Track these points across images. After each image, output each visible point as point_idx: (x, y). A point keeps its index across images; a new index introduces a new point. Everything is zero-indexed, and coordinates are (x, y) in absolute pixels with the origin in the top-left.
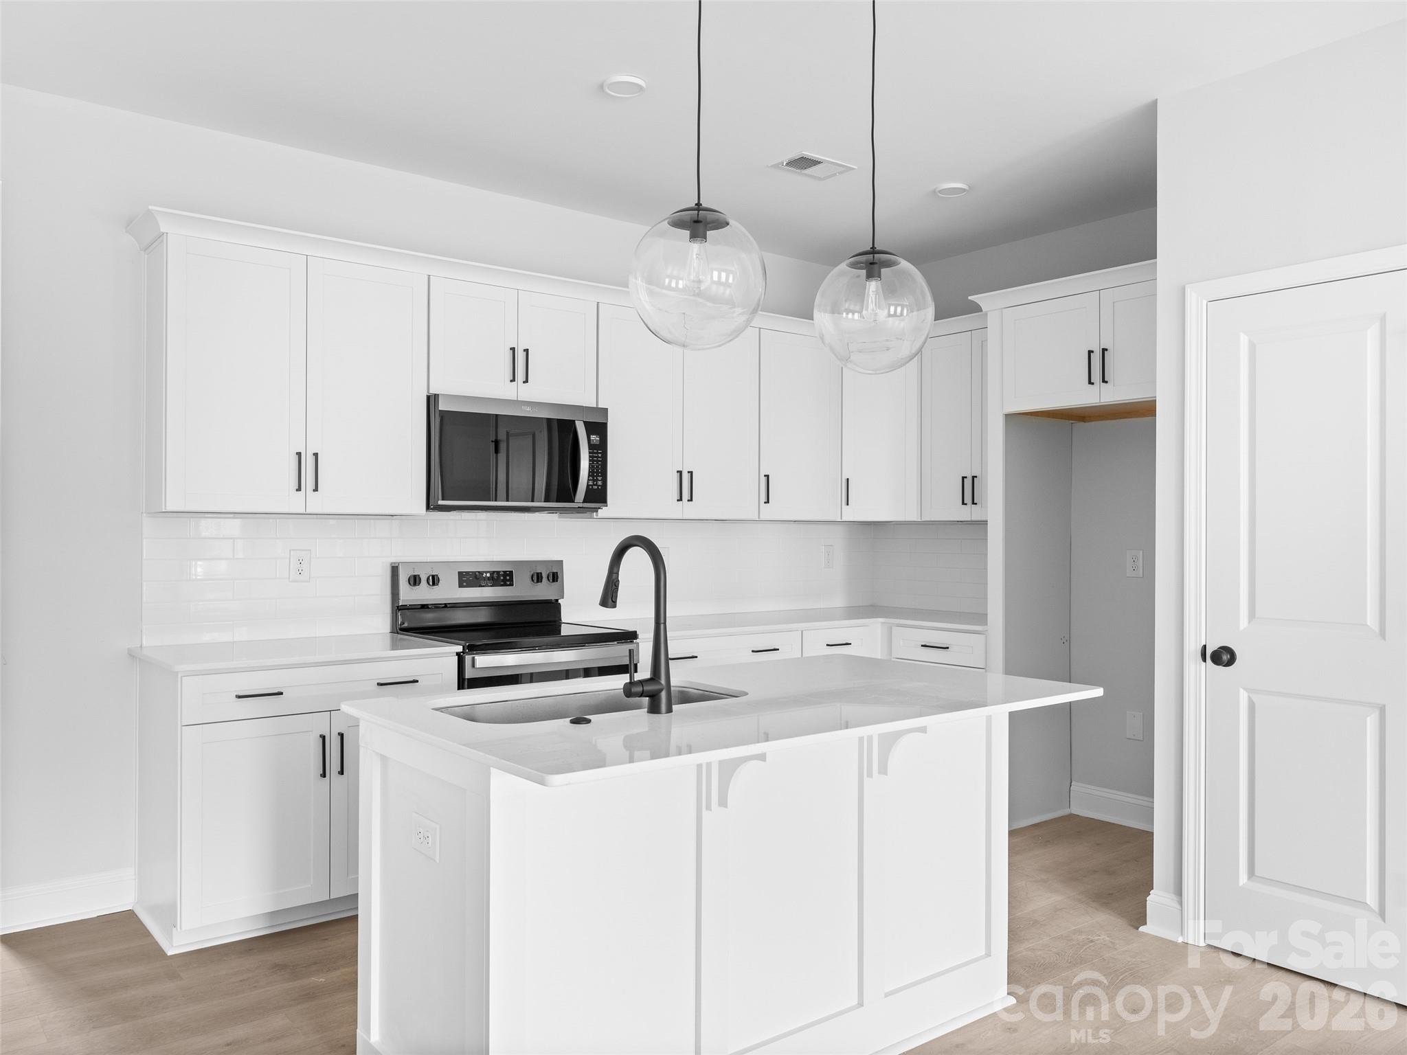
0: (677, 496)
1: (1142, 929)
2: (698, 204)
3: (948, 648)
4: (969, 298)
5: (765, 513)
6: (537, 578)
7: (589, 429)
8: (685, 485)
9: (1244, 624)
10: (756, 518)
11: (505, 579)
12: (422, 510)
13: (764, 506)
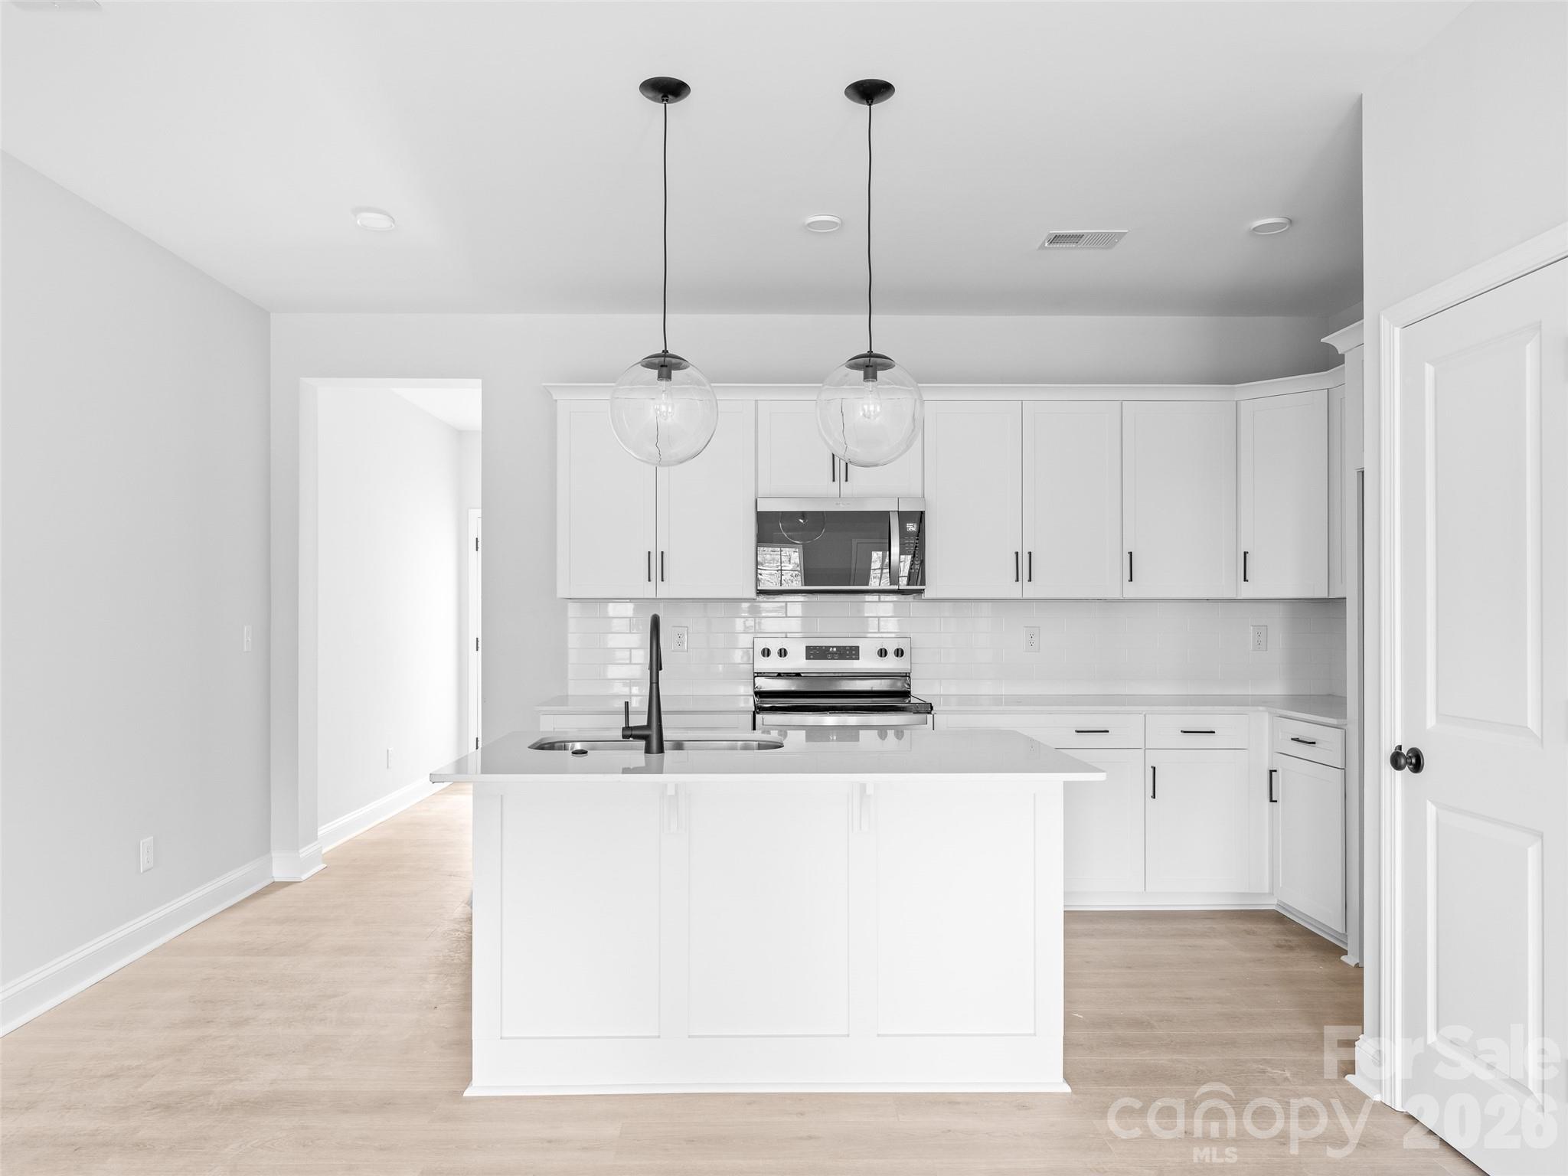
0: (1015, 578)
1: (1349, 1077)
2: (665, 351)
3: (1314, 743)
4: (1322, 340)
5: (1131, 591)
6: (883, 653)
7: (904, 517)
8: (1023, 566)
9: (1431, 722)
10: (1118, 596)
11: (851, 653)
12: (753, 594)
13: (1128, 583)
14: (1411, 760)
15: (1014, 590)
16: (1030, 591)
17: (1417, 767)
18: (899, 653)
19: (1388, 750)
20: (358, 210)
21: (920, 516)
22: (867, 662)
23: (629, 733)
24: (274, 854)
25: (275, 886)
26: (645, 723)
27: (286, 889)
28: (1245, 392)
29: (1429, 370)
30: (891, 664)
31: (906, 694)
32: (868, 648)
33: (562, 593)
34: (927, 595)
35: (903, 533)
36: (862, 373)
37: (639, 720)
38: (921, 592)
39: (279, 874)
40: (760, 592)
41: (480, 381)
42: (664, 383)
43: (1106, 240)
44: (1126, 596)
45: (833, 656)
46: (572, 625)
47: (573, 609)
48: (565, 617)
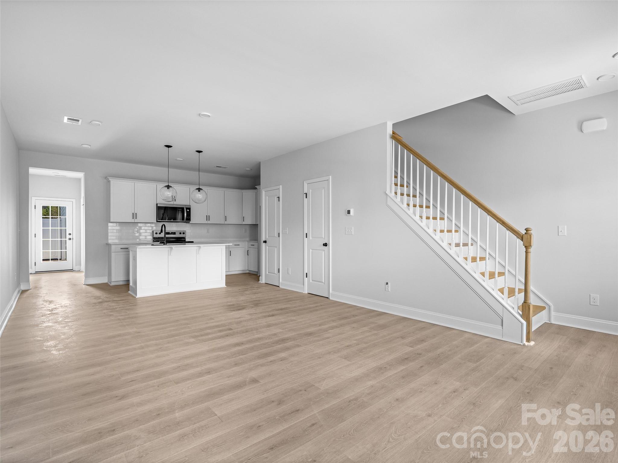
0: (206, 220)
1: (259, 282)
3: (254, 245)
5: (226, 223)
6: (180, 233)
7: (187, 209)
8: (208, 218)
9: (267, 237)
10: (223, 223)
11: (174, 233)
12: (156, 222)
13: (225, 222)
14: (265, 242)
15: (206, 222)
16: (209, 222)
17: (266, 242)
18: (183, 233)
19: (263, 241)
21: (190, 209)
22: (177, 235)
28: (244, 191)
29: (267, 197)
30: (182, 236)
31: (185, 241)
32: (177, 233)
33: (111, 221)
34: (190, 223)
35: (187, 211)
36: (198, 190)
38: (190, 222)
39: (23, 288)
41: (84, 173)
42: (167, 189)
43: (225, 168)
44: (225, 223)
45: (170, 234)
46: (109, 228)
47: (110, 224)
48: (108, 226)
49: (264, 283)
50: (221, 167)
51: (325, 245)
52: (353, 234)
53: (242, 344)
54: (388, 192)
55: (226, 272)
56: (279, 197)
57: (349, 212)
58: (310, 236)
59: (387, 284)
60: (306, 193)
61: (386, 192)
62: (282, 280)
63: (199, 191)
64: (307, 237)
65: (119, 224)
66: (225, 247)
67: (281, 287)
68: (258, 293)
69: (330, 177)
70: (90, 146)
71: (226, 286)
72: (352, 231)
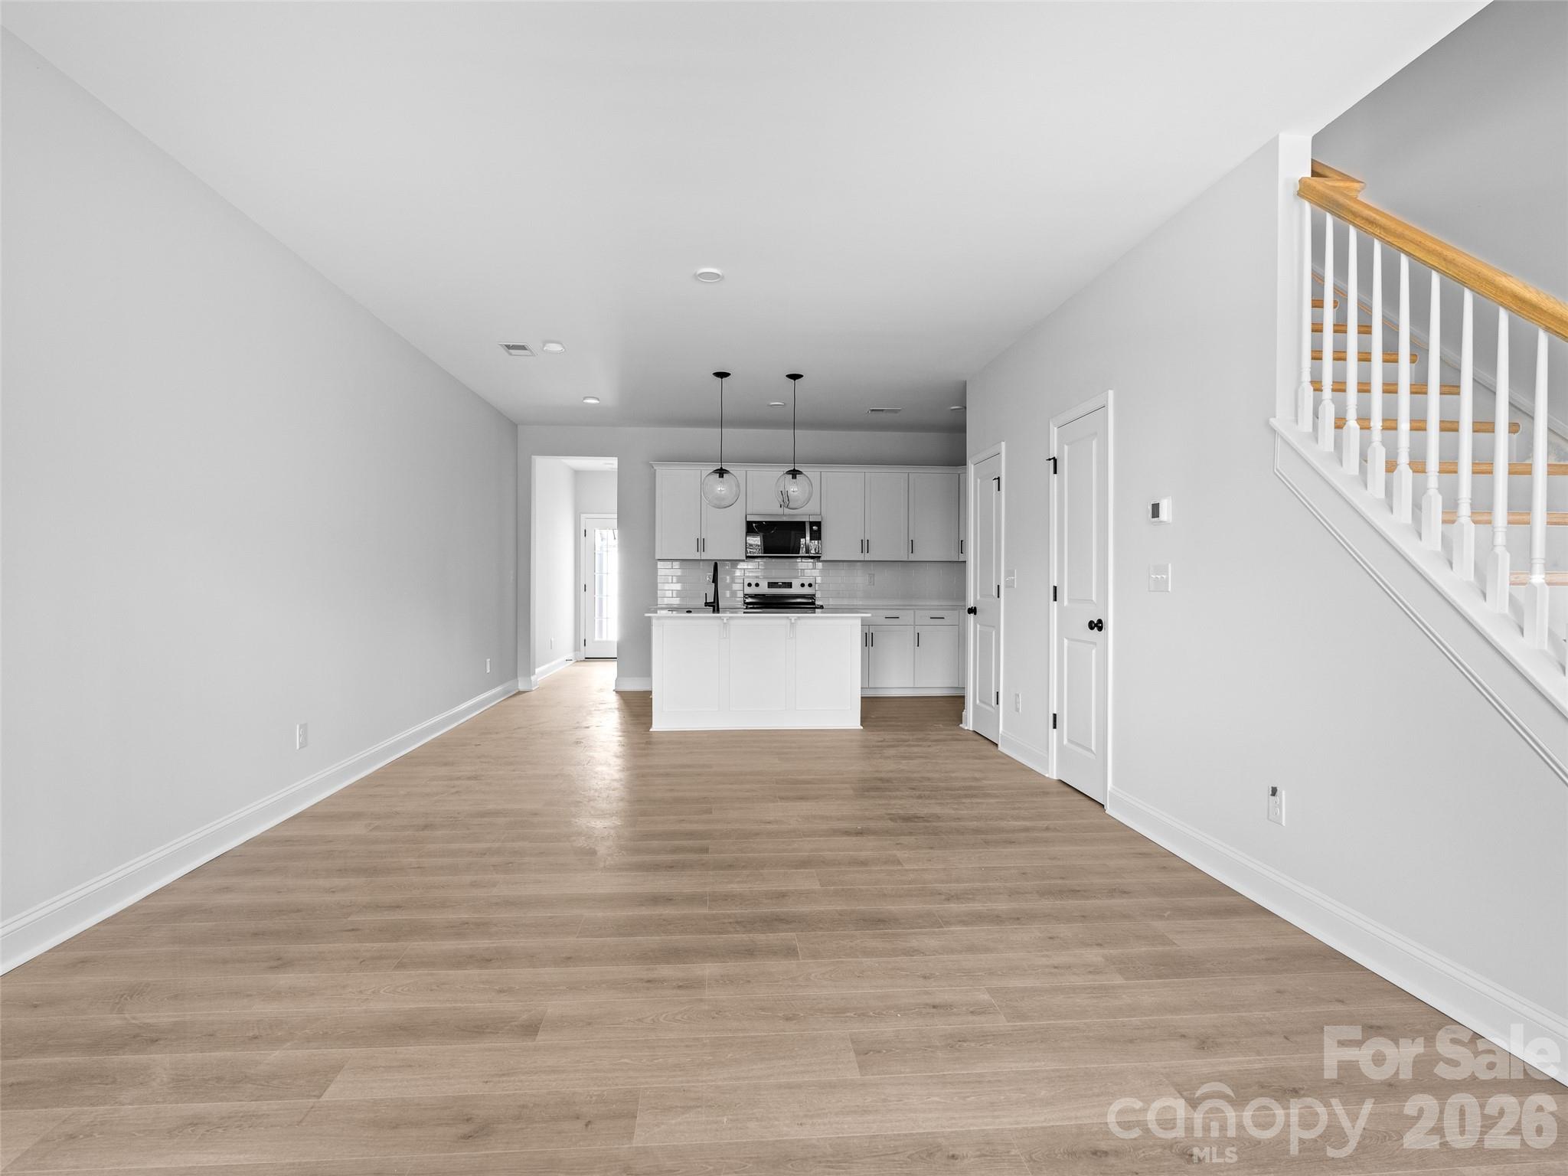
0: (861, 552)
5: (912, 558)
6: (803, 585)
7: (812, 524)
8: (865, 546)
9: (978, 597)
10: (906, 559)
11: (789, 585)
12: (744, 558)
13: (910, 554)
14: (973, 611)
15: (861, 557)
16: (868, 557)
17: (975, 613)
18: (810, 585)
19: (968, 609)
20: (585, 398)
21: (818, 524)
22: (796, 590)
23: (707, 604)
24: (519, 679)
25: (520, 693)
26: (712, 601)
27: (524, 695)
30: (806, 591)
31: (813, 603)
32: (796, 583)
33: (657, 558)
34: (822, 559)
35: (812, 531)
36: (791, 476)
37: (711, 599)
38: (819, 557)
39: (521, 688)
40: (747, 557)
41: (616, 458)
42: (721, 479)
43: (895, 411)
44: (910, 560)
45: (780, 587)
46: (660, 572)
47: (660, 565)
48: (656, 569)
49: (971, 729)
50: (882, 410)
51: (1097, 625)
52: (1170, 590)
53: (667, 900)
54: (1281, 420)
55: (862, 688)
56: (999, 478)
57: (1155, 510)
58: (1064, 594)
59: (1274, 792)
60: (1054, 458)
61: (1272, 420)
62: (1004, 727)
63: (793, 478)
64: (1055, 600)
65: (680, 565)
66: (859, 622)
67: (1000, 748)
68: (911, 758)
69: (1111, 393)
70: (598, 400)
71: (862, 728)
72: (1167, 578)
